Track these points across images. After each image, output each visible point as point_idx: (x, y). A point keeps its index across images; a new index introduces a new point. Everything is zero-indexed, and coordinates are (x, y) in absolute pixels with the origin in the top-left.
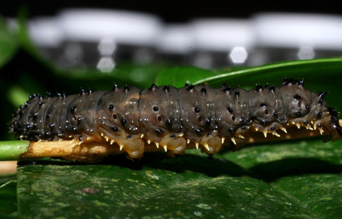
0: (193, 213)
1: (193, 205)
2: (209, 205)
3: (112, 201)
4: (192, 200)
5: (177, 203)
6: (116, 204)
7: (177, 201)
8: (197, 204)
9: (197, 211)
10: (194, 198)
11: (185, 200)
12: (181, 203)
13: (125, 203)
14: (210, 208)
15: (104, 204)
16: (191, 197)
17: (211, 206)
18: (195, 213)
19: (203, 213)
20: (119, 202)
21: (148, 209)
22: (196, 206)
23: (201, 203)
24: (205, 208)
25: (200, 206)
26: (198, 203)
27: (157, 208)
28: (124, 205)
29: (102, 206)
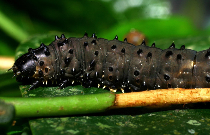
0: (188, 132)
1: (184, 122)
2: (198, 121)
3: (113, 122)
4: (181, 117)
5: (170, 121)
6: (116, 125)
7: (169, 119)
8: (188, 122)
9: (190, 129)
10: (182, 114)
11: (175, 117)
12: (173, 121)
13: (124, 123)
14: (199, 124)
15: (106, 126)
16: (179, 113)
17: (200, 122)
18: (189, 131)
19: (196, 131)
20: (118, 122)
21: (147, 129)
22: (188, 123)
23: (190, 119)
24: (196, 124)
25: (191, 122)
26: (188, 120)
27: (154, 127)
28: (123, 125)
29: (105, 128)
